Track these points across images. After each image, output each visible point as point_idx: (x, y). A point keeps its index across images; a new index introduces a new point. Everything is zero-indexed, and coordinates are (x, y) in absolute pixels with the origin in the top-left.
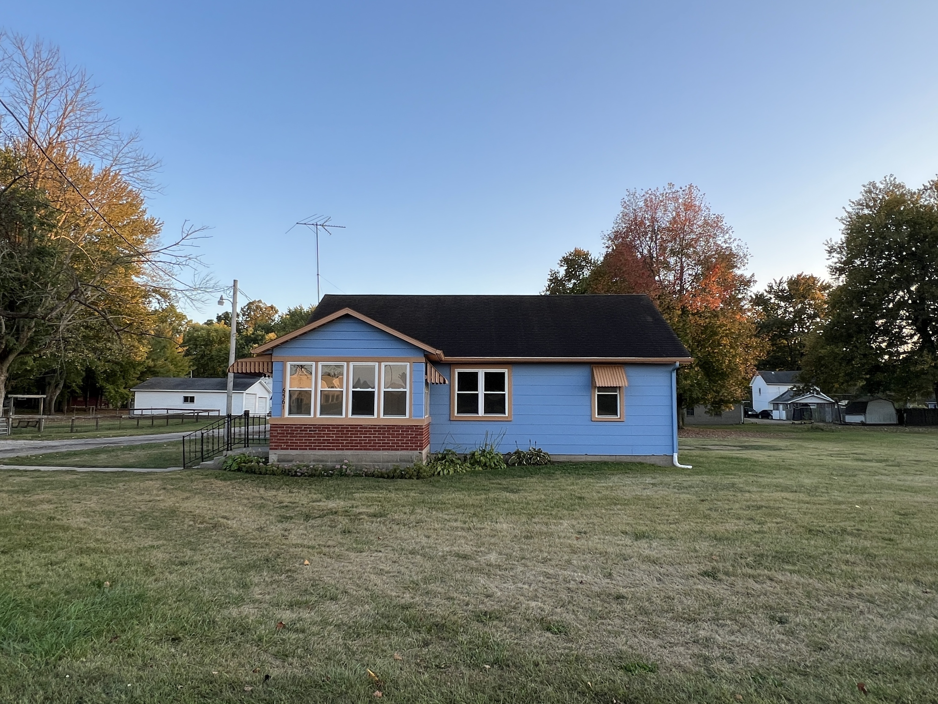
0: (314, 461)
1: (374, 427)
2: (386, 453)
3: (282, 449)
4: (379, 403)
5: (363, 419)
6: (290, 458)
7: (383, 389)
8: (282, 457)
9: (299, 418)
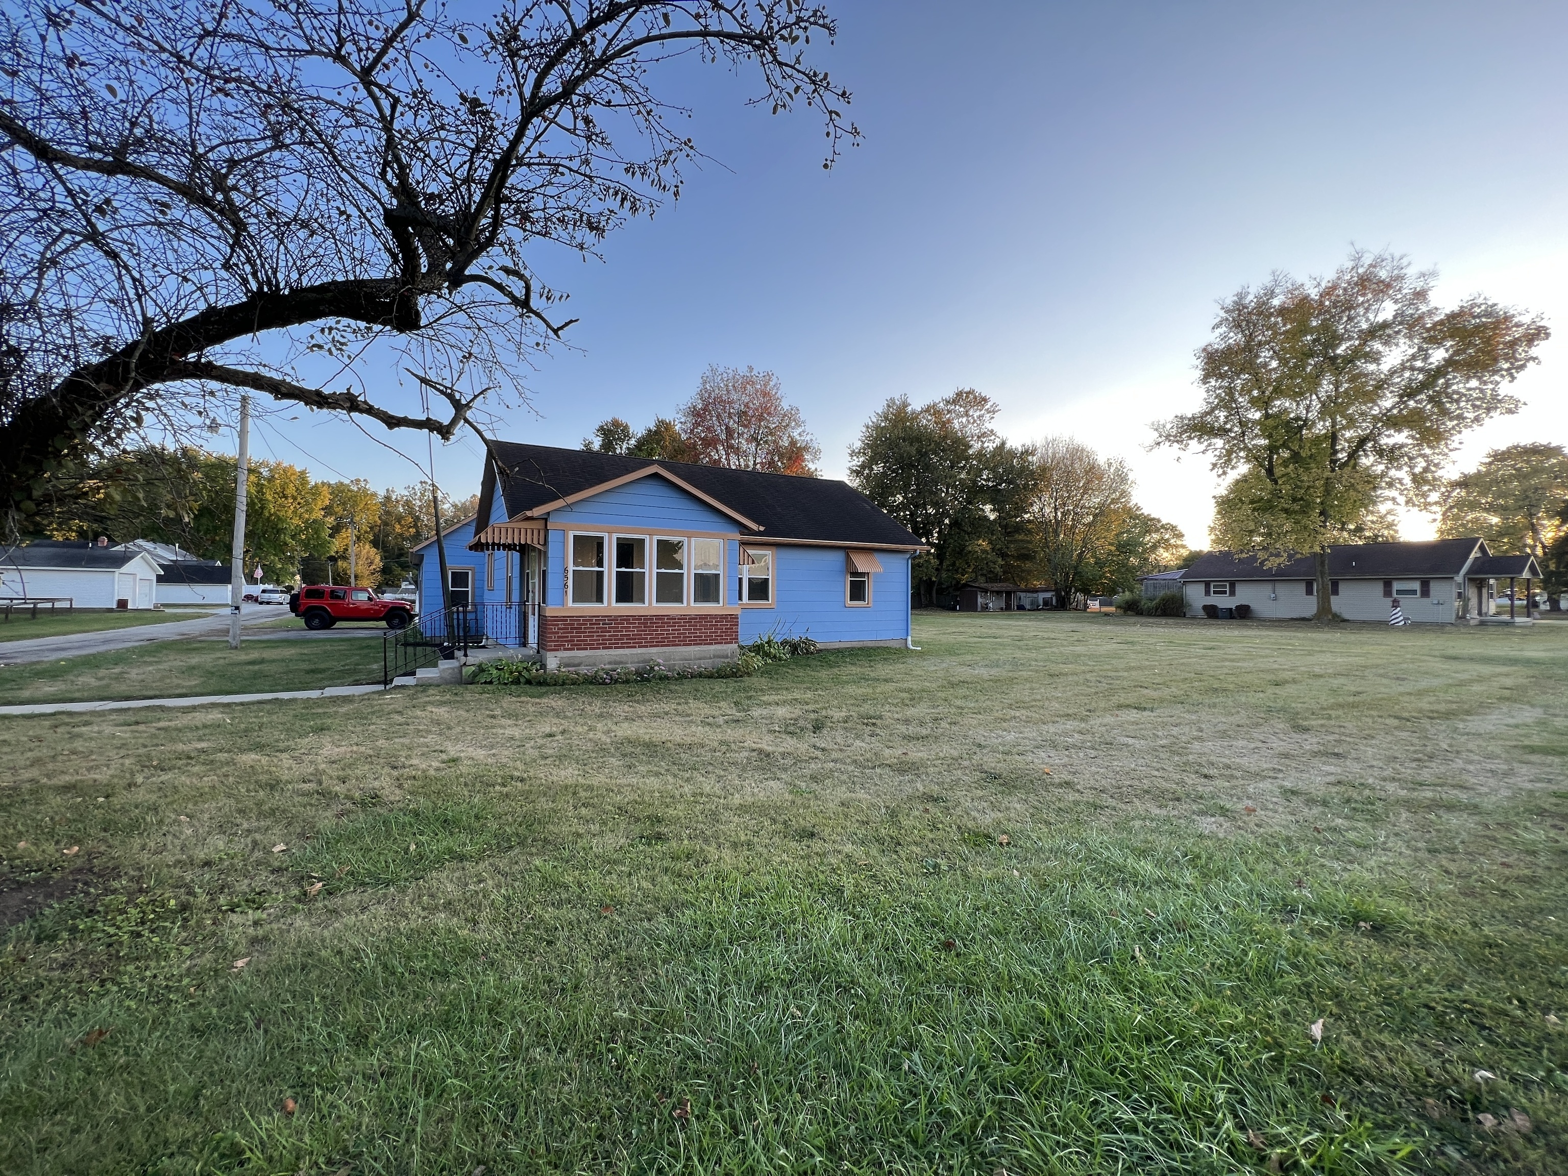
0: (610, 663)
1: (682, 618)
2: (697, 648)
3: (565, 649)
4: (689, 587)
5: (670, 608)
6: (577, 661)
7: (693, 572)
8: (566, 661)
9: (590, 608)
